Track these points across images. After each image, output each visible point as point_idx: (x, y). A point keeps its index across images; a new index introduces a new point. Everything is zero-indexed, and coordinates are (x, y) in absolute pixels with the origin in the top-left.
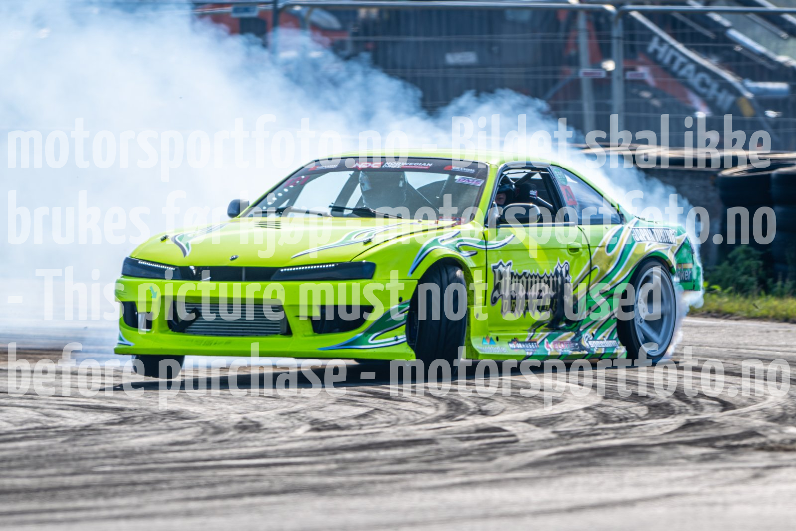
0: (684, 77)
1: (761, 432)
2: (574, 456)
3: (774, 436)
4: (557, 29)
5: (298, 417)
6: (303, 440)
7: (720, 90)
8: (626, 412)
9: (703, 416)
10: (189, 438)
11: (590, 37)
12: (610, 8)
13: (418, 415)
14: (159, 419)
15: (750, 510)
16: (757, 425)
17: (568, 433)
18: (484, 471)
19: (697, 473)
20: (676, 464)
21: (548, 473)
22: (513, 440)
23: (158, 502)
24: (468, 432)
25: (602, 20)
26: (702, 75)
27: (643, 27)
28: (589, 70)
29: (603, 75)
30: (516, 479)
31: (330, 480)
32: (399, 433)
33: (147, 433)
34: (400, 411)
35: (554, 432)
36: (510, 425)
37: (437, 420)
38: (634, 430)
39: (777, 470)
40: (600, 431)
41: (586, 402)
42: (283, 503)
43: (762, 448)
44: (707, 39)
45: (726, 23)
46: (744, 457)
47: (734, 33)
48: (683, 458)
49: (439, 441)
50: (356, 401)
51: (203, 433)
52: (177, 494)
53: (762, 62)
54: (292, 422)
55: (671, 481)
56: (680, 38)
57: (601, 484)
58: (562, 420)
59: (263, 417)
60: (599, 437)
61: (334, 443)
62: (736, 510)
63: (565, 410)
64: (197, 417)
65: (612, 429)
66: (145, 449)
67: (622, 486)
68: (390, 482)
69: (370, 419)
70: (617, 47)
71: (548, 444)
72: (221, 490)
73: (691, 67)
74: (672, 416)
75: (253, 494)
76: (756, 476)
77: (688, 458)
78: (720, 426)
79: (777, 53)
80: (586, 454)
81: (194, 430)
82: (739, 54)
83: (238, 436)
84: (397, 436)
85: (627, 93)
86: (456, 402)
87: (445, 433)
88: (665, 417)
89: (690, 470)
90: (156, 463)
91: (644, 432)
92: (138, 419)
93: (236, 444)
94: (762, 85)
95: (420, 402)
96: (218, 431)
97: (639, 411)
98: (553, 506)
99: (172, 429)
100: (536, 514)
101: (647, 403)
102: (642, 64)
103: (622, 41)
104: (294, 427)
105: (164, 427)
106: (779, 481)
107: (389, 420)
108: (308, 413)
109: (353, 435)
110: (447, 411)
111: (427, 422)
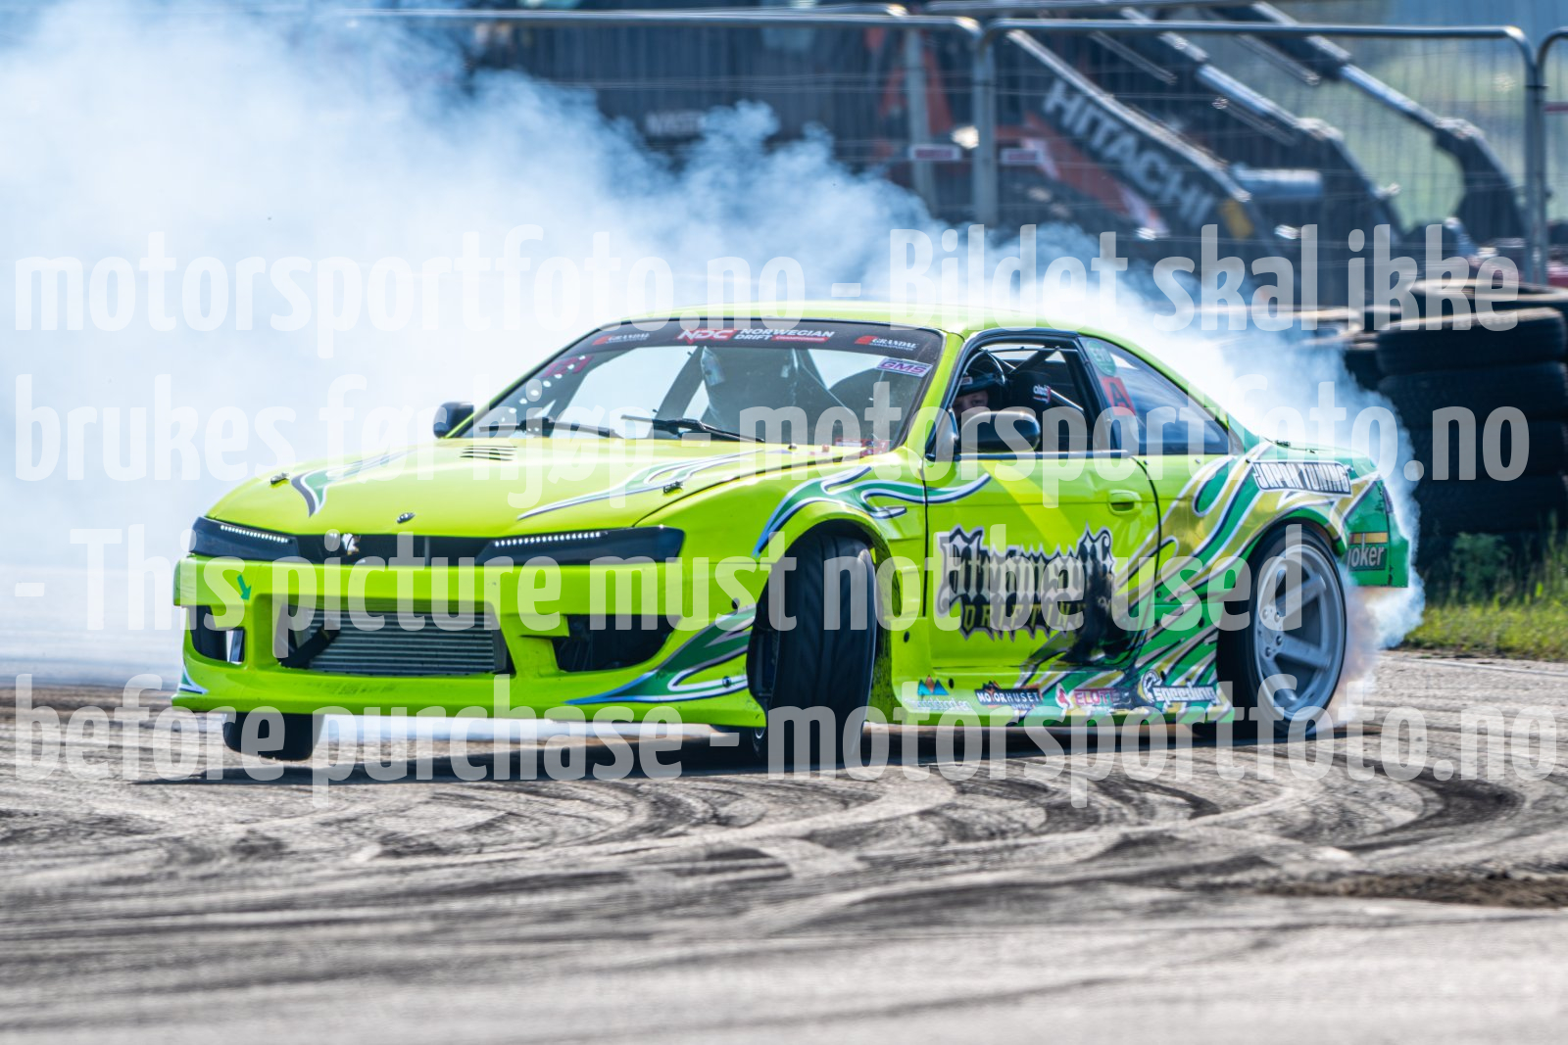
0: (1115, 161)
1: (1268, 858)
2: (900, 905)
3: (1295, 865)
4: (865, 67)
5: (357, 829)
6: (368, 874)
7: (1186, 184)
8: (1003, 819)
9: (1155, 826)
10: (142, 870)
11: (929, 81)
12: (968, 24)
13: (593, 826)
14: (82, 833)
15: (1248, 1012)
16: (1262, 844)
17: (888, 861)
18: (723, 935)
19: (1142, 938)
20: (1102, 921)
21: (848, 938)
22: (780, 874)
23: (81, 997)
24: (693, 859)
25: (953, 48)
26: (1150, 157)
27: (1033, 61)
28: (927, 147)
29: (956, 156)
30: (788, 952)
31: (420, 953)
32: (557, 862)
33: (58, 861)
34: (557, 818)
35: (861, 859)
36: (776, 845)
37: (631, 835)
38: (1020, 854)
39: (1301, 933)
40: (951, 857)
41: (923, 800)
42: (328, 999)
43: (1272, 889)
44: (1160, 86)
45: (1198, 53)
46: (1238, 908)
47: (1212, 74)
48: (1115, 908)
49: (636, 878)
50: (473, 798)
51: (169, 861)
52: (119, 981)
53: (1268, 129)
54: (345, 839)
55: (1092, 955)
56: (1109, 84)
57: (954, 960)
58: (877, 835)
59: (289, 830)
60: (949, 869)
61: (427, 880)
62: (1220, 1012)
63: (882, 815)
64: (158, 829)
65: (976, 852)
66: (55, 892)
67: (996, 963)
68: (540, 957)
69: (500, 832)
70: (983, 100)
71: (850, 882)
72: (205, 972)
73: (1129, 141)
74: (1095, 827)
75: (268, 980)
76: (1260, 945)
77: (1126, 909)
78: (1188, 846)
79: (1298, 112)
80: (925, 902)
81: (151, 855)
82: (1223, 118)
83: (239, 868)
84: (553, 867)
85: (1002, 192)
86: (668, 800)
87: (647, 861)
88: (1079, 829)
89: (1129, 934)
90: (76, 918)
91: (1037, 858)
92: (39, 834)
93: (235, 882)
94: (1268, 176)
95: (596, 800)
96: (200, 856)
97: (1028, 818)
98: (860, 1004)
99: (107, 854)
100: (826, 1019)
101: (1044, 801)
102: (1033, 135)
103: (992, 91)
104: (349, 849)
105: (93, 849)
106: (1304, 954)
107: (536, 834)
108: (377, 822)
109: (465, 865)
110: (650, 817)
111: (611, 839)
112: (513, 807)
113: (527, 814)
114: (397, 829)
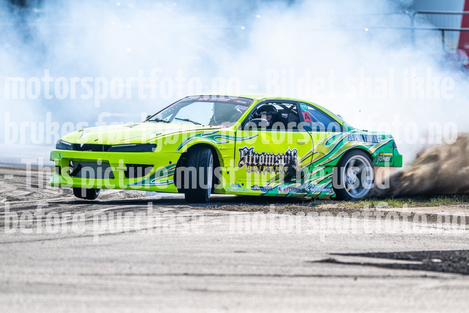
37: (59, 196)
61: (17, 206)
69: (31, 196)
107: (39, 196)
108: (6, 194)
109: (24, 203)
110: (63, 193)
111: (55, 197)
112: (34, 191)
113: (37, 192)
114: (10, 195)
